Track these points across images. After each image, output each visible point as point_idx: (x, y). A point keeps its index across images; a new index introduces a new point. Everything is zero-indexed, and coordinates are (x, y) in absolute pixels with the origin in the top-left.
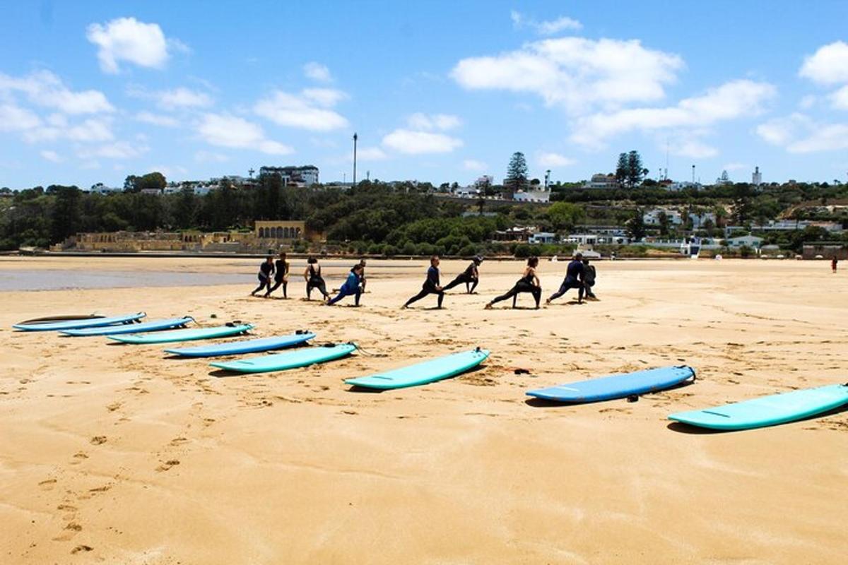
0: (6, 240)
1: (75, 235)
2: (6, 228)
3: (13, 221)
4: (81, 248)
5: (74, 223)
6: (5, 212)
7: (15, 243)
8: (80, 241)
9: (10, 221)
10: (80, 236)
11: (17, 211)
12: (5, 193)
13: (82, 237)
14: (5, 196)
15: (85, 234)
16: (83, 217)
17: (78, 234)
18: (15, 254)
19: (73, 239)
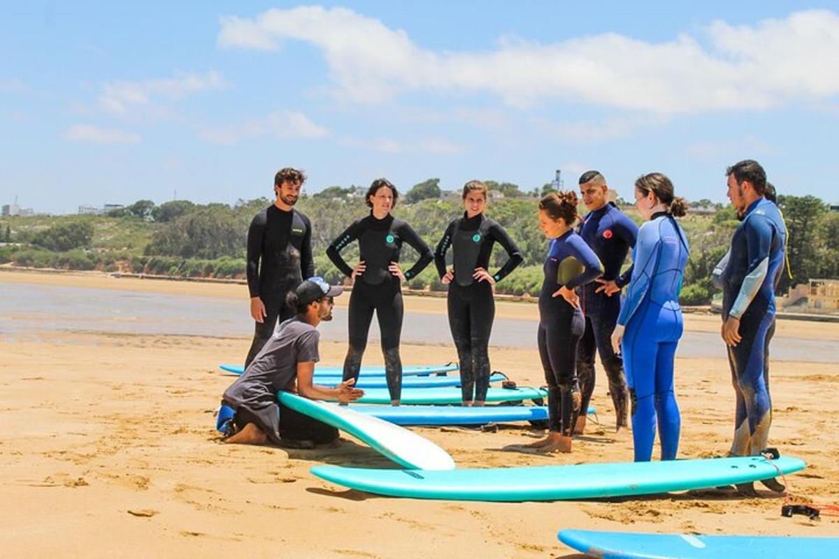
0: (693, 286)
1: (807, 282)
2: (693, 267)
3: (705, 256)
4: (815, 307)
5: (806, 261)
6: (696, 240)
7: (706, 292)
8: (814, 292)
9: (701, 255)
10: (814, 284)
11: (715, 238)
12: (701, 209)
13: (819, 289)
14: (701, 213)
15: (825, 281)
16: (823, 251)
17: (811, 280)
18: (704, 311)
19: (802, 289)
